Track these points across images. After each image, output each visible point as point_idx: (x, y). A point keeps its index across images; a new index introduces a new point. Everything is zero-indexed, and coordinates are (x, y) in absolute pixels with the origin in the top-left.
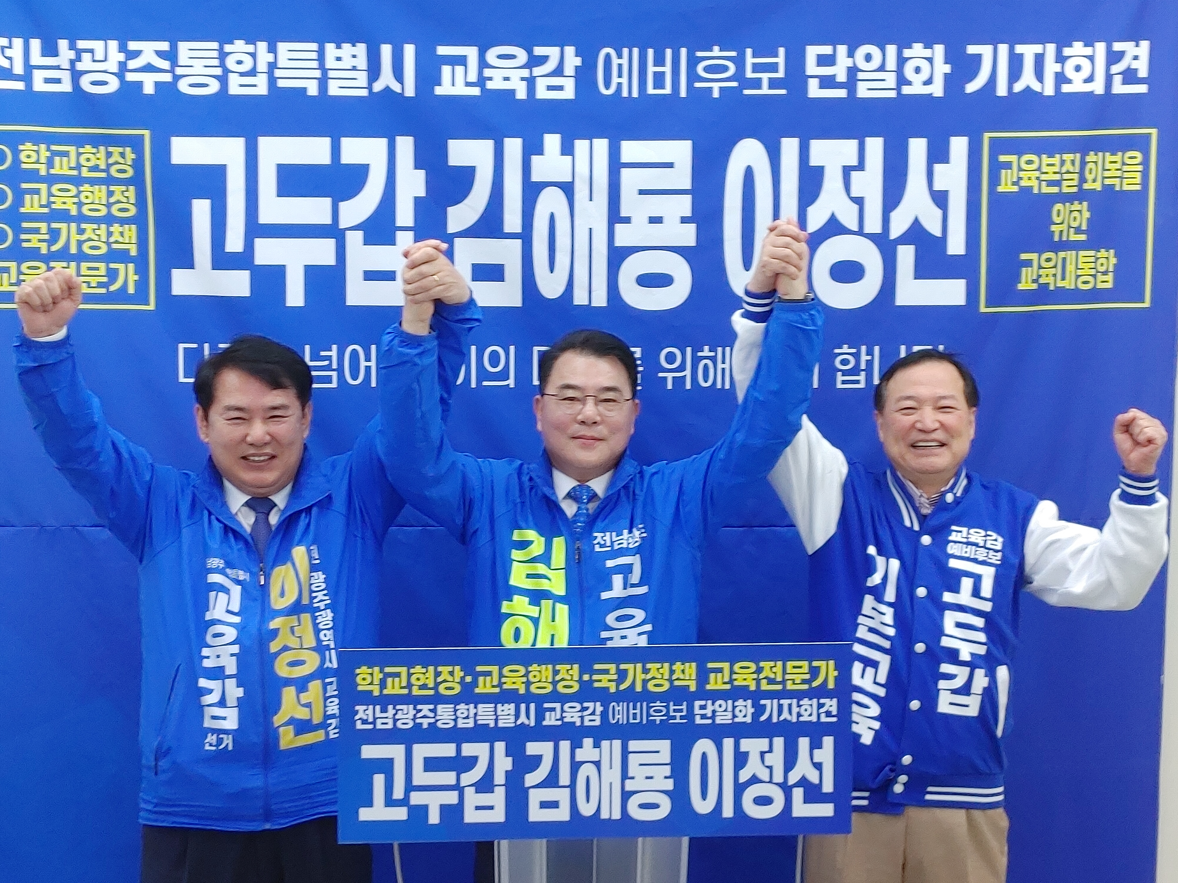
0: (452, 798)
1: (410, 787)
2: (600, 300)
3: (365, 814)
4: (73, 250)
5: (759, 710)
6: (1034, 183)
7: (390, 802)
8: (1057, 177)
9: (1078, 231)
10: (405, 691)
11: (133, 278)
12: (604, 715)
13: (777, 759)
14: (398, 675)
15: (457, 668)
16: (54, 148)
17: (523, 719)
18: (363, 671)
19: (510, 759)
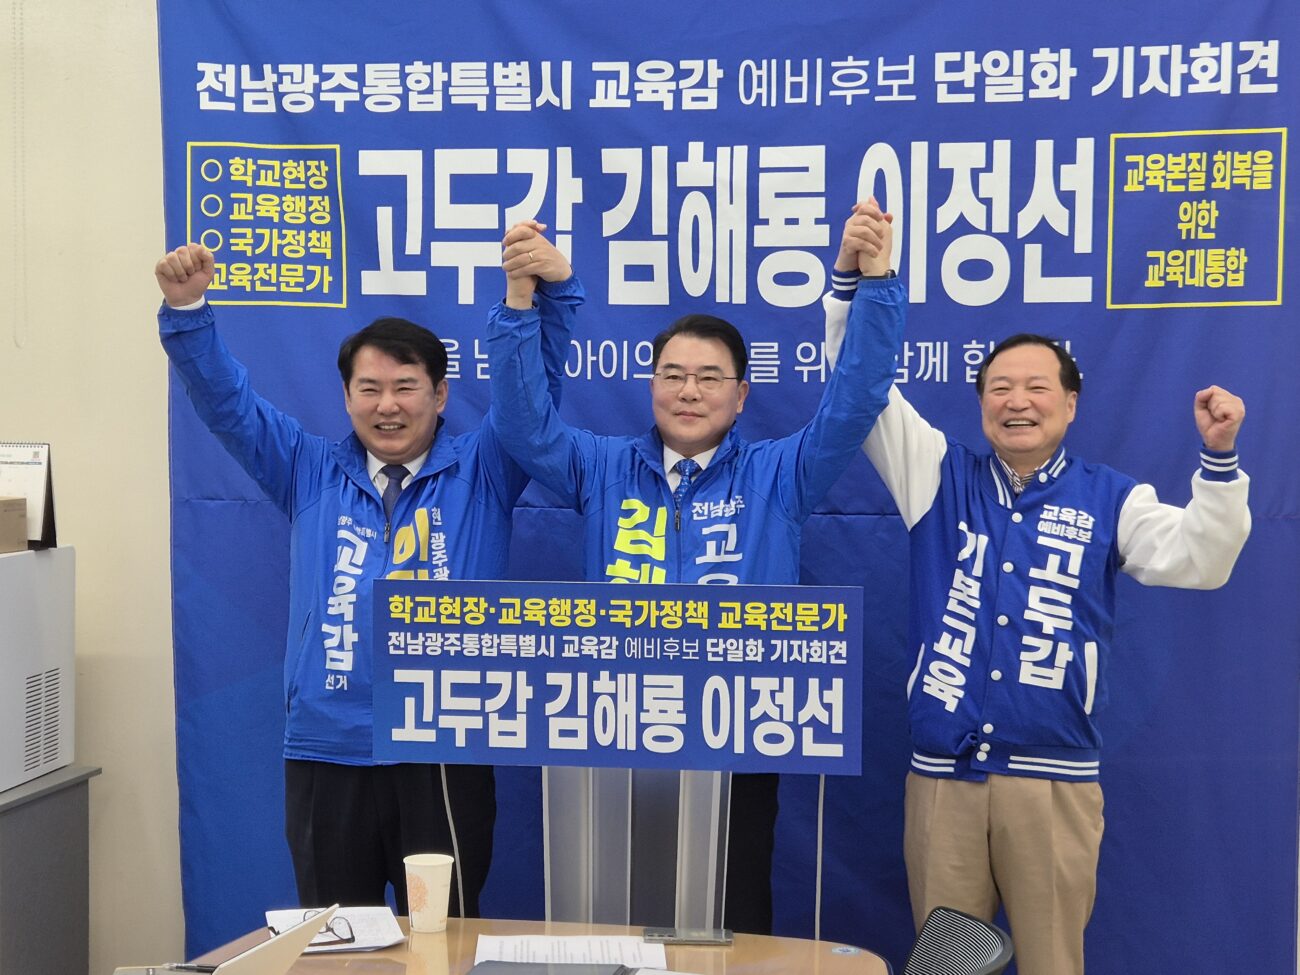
0: (476, 723)
1: (438, 711)
2: (740, 298)
3: (397, 735)
4: (275, 253)
5: (770, 649)
6: (1160, 183)
7: (420, 724)
8: (1184, 176)
9: (1207, 229)
10: (434, 620)
11: (328, 279)
12: (620, 649)
13: (787, 698)
14: (428, 604)
15: (482, 600)
16: (260, 162)
17: (543, 650)
18: (396, 600)
19: (531, 688)
